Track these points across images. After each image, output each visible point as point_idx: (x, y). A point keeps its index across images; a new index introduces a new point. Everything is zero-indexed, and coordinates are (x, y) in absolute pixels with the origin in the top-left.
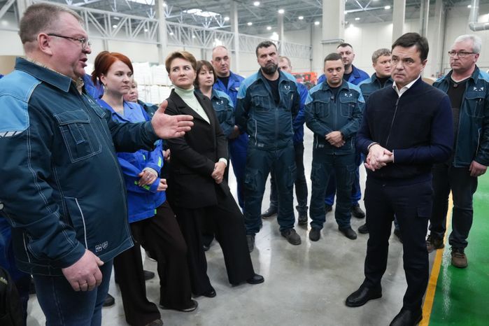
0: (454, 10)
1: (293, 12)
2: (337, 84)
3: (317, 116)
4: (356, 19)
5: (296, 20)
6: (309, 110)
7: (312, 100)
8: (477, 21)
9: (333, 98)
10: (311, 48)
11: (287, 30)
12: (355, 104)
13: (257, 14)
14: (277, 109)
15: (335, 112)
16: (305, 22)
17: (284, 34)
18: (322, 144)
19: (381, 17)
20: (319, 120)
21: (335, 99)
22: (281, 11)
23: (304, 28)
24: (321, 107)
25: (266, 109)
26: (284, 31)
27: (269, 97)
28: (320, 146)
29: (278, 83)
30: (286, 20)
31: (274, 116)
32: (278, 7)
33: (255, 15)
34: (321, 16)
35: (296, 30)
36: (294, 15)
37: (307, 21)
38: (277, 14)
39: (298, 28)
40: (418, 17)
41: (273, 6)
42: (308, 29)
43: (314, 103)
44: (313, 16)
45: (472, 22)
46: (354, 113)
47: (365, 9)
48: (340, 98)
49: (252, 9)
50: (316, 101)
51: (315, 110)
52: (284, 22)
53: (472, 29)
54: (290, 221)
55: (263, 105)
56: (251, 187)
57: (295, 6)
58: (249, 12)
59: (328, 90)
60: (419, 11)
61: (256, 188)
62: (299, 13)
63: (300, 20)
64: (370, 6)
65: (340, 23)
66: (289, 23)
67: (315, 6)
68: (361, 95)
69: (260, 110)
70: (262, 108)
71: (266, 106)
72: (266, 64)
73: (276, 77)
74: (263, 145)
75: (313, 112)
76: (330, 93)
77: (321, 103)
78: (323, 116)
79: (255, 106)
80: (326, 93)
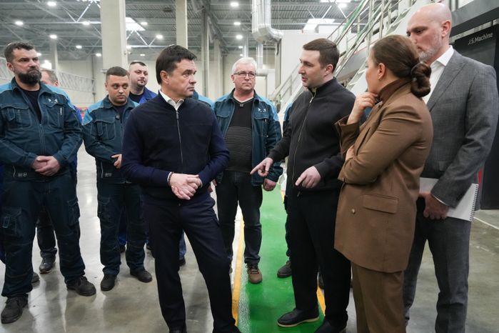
0: (230, 56)
1: (69, 39)
3: (99, 138)
4: (141, 55)
5: (73, 49)
7: (91, 119)
9: (118, 117)
10: (93, 81)
11: (62, 59)
13: (21, 36)
16: (84, 52)
17: (59, 63)
20: (102, 143)
21: (121, 117)
22: (53, 37)
23: (83, 59)
24: (104, 128)
25: (25, 125)
26: (59, 60)
27: (29, 111)
28: (106, 175)
32: (49, 31)
33: (19, 37)
34: (101, 48)
35: (74, 60)
36: (70, 43)
37: (87, 52)
38: (49, 39)
39: (77, 58)
41: (43, 29)
42: (89, 61)
43: (95, 124)
44: (94, 46)
47: (150, 46)
49: (12, 29)
50: (97, 120)
51: (97, 132)
52: (58, 50)
55: (20, 120)
57: (70, 33)
58: (9, 33)
59: (111, 109)
62: (77, 41)
63: (77, 49)
64: (154, 44)
66: (65, 51)
67: (95, 35)
69: (17, 127)
70: (20, 124)
71: (25, 121)
72: (29, 71)
73: (37, 88)
74: (25, 175)
75: (95, 134)
76: (114, 111)
77: (104, 123)
78: (107, 137)
79: (8, 120)
80: (109, 112)
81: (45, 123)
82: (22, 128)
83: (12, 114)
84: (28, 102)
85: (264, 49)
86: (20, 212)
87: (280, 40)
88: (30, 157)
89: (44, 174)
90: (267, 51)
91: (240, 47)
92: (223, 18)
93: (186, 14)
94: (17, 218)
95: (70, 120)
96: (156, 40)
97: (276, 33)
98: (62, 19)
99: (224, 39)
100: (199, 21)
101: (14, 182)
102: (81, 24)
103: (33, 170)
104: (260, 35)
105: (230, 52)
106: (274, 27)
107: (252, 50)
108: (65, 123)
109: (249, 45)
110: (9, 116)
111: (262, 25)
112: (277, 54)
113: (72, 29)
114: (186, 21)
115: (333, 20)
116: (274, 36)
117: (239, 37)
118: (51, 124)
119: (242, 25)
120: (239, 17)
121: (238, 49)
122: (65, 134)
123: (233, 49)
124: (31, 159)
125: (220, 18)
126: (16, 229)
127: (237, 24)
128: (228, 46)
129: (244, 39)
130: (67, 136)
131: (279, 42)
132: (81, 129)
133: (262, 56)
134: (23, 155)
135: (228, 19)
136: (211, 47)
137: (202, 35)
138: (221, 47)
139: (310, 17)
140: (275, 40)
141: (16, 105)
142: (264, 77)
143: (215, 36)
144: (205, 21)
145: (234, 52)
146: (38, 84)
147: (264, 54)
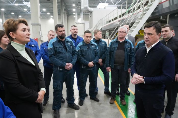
0: (70, 17)
1: (9, 11)
2: (88, 42)
5: (10, 14)
6: (79, 53)
7: (79, 49)
8: (77, 21)
12: (96, 50)
14: (67, 53)
15: (90, 53)
16: (15, 15)
18: (85, 66)
19: (46, 17)
21: (89, 48)
22: (3, 10)
24: (84, 52)
25: (62, 53)
27: (63, 48)
28: (84, 67)
29: (65, 42)
30: (5, 14)
31: (66, 56)
36: (9, 12)
40: (60, 18)
43: (81, 50)
44: (18, 13)
45: (76, 22)
46: (96, 53)
48: (91, 48)
51: (82, 53)
53: (76, 23)
54: (72, 100)
55: (61, 51)
56: (57, 89)
57: (9, 8)
59: (86, 45)
60: (60, 16)
61: (60, 89)
63: (12, 14)
65: (39, 17)
66: (7, 15)
68: (97, 46)
69: (60, 54)
70: (61, 52)
71: (62, 52)
72: (62, 35)
73: (64, 40)
74: (62, 69)
75: (81, 54)
76: (87, 46)
77: (84, 50)
78: (85, 55)
79: (57, 51)
80: (85, 46)
81: (68, 52)
82: (61, 54)
83: (58, 49)
84: (63, 44)
85: (83, 14)
86: (60, 82)
87: (92, 12)
88: (64, 64)
89: (68, 69)
90: (84, 15)
91: (74, 14)
92: (68, 3)
93: (57, 2)
94: (59, 84)
95: (74, 50)
96: (43, 11)
97: (90, 9)
98: (7, 3)
99: (69, 11)
100: (60, 4)
101: (58, 72)
102: (14, 5)
103: (65, 68)
104: (84, 10)
105: (70, 15)
106: (90, 6)
107: (79, 14)
108: (73, 51)
109: (78, 13)
110: (58, 50)
111: (85, 6)
112: (91, 17)
113: (10, 6)
114: (57, 4)
115: (108, 4)
116: (90, 10)
117: (74, 10)
118: (70, 52)
119: (75, 6)
120: (74, 3)
121: (73, 14)
122: (72, 55)
123: (71, 14)
124: (65, 64)
125: (67, 3)
126: (58, 88)
127: (74, 5)
128: (70, 13)
129: (76, 11)
130: (73, 55)
131: (91, 12)
132: (77, 53)
133: (82, 17)
134: (62, 63)
135: (70, 3)
136: (64, 14)
137: (61, 9)
138: (67, 14)
139: (100, 3)
140: (90, 12)
141: (59, 46)
142: (83, 25)
143: (65, 10)
144: (62, 4)
145: (72, 15)
146: (64, 39)
147: (83, 16)
